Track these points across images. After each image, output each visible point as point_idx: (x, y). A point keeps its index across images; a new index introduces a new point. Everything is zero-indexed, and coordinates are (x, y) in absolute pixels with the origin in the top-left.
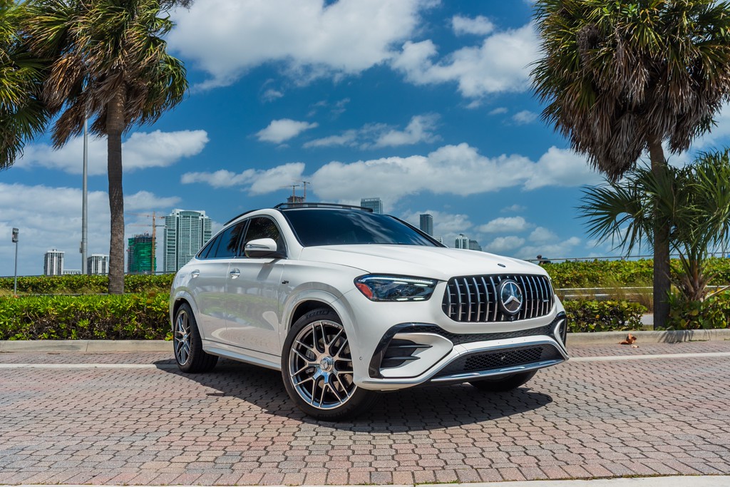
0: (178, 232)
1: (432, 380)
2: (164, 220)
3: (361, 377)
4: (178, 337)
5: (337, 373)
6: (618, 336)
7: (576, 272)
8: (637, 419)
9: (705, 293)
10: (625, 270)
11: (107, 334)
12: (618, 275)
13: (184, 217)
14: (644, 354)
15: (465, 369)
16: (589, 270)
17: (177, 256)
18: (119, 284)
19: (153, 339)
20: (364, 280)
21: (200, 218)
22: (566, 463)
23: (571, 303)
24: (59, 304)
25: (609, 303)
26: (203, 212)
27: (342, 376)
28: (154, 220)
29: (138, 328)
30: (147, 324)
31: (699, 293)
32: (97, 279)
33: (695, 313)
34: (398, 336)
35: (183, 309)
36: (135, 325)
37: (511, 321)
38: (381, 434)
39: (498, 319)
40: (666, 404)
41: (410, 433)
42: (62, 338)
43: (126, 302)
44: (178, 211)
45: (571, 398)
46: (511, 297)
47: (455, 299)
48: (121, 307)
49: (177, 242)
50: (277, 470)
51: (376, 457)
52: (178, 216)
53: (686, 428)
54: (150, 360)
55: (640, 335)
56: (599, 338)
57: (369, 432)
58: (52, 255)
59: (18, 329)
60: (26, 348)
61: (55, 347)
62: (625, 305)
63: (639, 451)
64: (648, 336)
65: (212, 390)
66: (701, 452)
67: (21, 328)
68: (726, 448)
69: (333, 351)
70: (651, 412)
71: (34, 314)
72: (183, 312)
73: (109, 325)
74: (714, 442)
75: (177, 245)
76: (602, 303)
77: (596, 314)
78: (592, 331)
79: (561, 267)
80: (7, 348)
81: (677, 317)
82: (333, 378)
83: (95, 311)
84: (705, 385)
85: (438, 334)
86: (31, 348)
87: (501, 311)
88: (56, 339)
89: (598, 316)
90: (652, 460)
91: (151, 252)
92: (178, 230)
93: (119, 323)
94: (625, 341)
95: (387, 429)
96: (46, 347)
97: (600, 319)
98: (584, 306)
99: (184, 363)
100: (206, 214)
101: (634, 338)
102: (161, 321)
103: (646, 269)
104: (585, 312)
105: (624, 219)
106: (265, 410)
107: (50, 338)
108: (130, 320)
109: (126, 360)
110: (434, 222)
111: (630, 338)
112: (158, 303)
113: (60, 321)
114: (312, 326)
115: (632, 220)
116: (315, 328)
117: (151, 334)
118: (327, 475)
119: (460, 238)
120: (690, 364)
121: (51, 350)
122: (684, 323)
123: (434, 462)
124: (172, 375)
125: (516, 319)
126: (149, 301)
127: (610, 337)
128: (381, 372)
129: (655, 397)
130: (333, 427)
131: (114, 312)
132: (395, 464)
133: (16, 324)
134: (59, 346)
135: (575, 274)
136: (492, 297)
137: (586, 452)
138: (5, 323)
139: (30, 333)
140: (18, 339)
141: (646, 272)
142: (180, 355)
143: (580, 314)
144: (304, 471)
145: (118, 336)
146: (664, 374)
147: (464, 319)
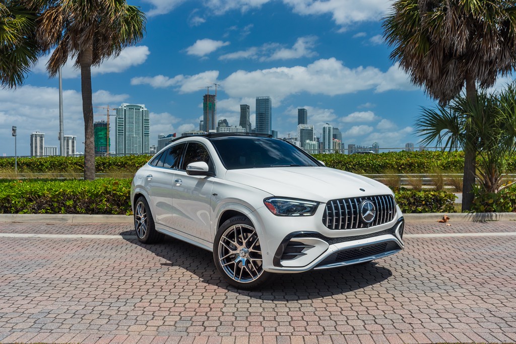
0: (125, 120)
1: (315, 269)
2: (115, 111)
3: (268, 266)
4: (137, 219)
5: (251, 260)
6: (437, 217)
7: (409, 159)
8: (447, 293)
9: (499, 186)
10: (444, 158)
11: (86, 210)
12: (439, 162)
13: (130, 109)
14: (454, 232)
15: (336, 260)
16: (418, 158)
17: (125, 137)
18: (92, 173)
19: (118, 214)
20: (270, 200)
21: (141, 110)
22: (401, 331)
23: (405, 193)
24: (52, 190)
25: (432, 193)
26: (143, 106)
27: (254, 262)
28: (108, 111)
29: (107, 206)
30: (113, 204)
31: (495, 187)
32: (72, 160)
33: (491, 201)
34: (293, 239)
35: (141, 201)
36: (105, 205)
37: (367, 227)
38: (280, 302)
39: (359, 227)
40: (467, 280)
41: (299, 301)
42: (55, 213)
43: (98, 188)
44: (125, 104)
45: (404, 272)
46: (368, 212)
47: (331, 215)
48: (95, 192)
49: (125, 127)
50: (216, 334)
51: (279, 322)
52: (125, 108)
53: (480, 301)
54: (117, 232)
55: (453, 216)
56: (424, 218)
57: (273, 301)
58: (36, 136)
59: (25, 206)
60: (31, 220)
61: (51, 219)
62: (443, 195)
63: (448, 322)
64: (458, 217)
65: (164, 261)
66: (488, 323)
67: (26, 205)
68: (504, 320)
69: (249, 245)
70: (457, 287)
71: (35, 195)
72: (141, 203)
73: (87, 204)
74: (497, 314)
75: (125, 129)
76: (427, 193)
77: (423, 201)
78: (420, 212)
79: (398, 155)
80: (17, 220)
81: (478, 204)
82: (248, 262)
83: (77, 194)
84: (494, 263)
85: (320, 238)
86: (34, 220)
87: (361, 221)
88: (51, 213)
89: (424, 203)
90: (456, 330)
91: (106, 133)
92: (125, 118)
93: (94, 203)
94: (441, 220)
95: (284, 298)
96: (44, 219)
97: (426, 204)
98: (415, 195)
99: (143, 237)
100: (145, 107)
101: (448, 218)
102: (123, 202)
103: (459, 158)
104: (415, 199)
105: (446, 134)
106: (201, 279)
107: (46, 213)
108: (101, 201)
109: (101, 231)
110: (308, 115)
111: (445, 218)
112: (121, 189)
113: (53, 201)
114: (234, 227)
115: (450, 134)
116: (236, 228)
117: (116, 211)
118: (249, 338)
119: (326, 126)
120: (485, 242)
121: (48, 221)
122: (482, 208)
123: (316, 328)
124: (134, 246)
125: (371, 226)
126: (114, 188)
127: (431, 217)
128: (281, 263)
129: (460, 273)
130: (248, 295)
131: (90, 195)
132: (291, 329)
133: (23, 203)
134: (53, 219)
135: (408, 161)
136: (355, 213)
137: (415, 321)
138: (15, 202)
139: (33, 209)
140: (25, 213)
141: (459, 160)
142: (139, 231)
143: (412, 200)
144: (233, 334)
145: (93, 212)
146: (467, 251)
147: (337, 228)
